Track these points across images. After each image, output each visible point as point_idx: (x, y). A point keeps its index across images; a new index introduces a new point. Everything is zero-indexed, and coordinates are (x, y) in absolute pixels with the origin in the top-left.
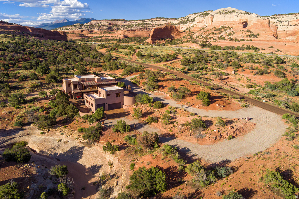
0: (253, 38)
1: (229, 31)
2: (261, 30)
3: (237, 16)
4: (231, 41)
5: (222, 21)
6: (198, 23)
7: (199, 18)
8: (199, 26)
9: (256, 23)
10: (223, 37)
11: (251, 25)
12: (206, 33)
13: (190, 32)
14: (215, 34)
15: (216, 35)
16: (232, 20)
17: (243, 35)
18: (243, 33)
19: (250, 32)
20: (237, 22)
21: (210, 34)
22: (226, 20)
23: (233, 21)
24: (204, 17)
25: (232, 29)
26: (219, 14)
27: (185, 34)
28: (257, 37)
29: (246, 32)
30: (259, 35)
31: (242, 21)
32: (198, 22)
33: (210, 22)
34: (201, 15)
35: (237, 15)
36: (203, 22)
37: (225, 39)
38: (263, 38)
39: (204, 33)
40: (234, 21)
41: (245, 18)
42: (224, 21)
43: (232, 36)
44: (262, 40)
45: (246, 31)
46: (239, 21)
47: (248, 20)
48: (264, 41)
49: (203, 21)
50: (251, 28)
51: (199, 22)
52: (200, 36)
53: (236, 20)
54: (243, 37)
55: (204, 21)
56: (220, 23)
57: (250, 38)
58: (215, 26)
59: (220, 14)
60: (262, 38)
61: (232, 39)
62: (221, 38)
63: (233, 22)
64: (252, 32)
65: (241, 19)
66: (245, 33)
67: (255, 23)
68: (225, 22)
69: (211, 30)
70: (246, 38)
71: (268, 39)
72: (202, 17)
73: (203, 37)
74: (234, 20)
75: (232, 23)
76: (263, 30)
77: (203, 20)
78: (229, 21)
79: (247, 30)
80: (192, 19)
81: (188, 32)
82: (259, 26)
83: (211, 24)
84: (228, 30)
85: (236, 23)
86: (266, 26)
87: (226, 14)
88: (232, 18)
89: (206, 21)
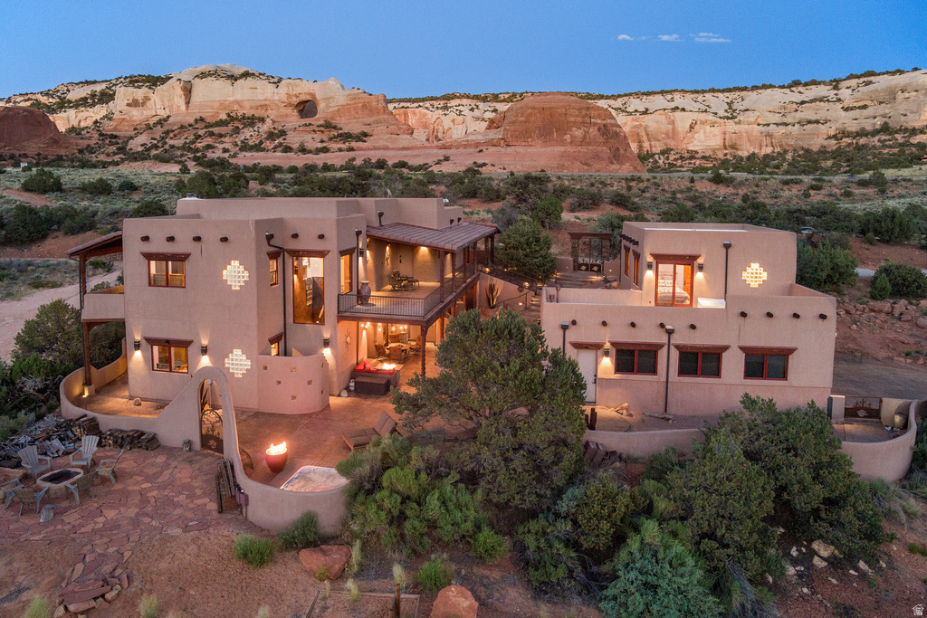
0: (354, 144)
1: (265, 128)
2: (368, 122)
3: (275, 85)
4: (288, 154)
5: (223, 99)
6: (128, 105)
7: (131, 89)
8: (133, 116)
9: (349, 104)
10: (251, 143)
11: (331, 110)
12: (179, 133)
13: (101, 135)
14: (221, 136)
15: (222, 139)
16: (261, 97)
17: (318, 136)
18: (314, 131)
19: (335, 128)
20: (278, 103)
21: (198, 137)
22: (239, 97)
23: (265, 100)
24: (150, 88)
25: (268, 121)
26: (210, 78)
27: (86, 142)
28: (365, 141)
29: (322, 129)
30: (365, 135)
31: (295, 101)
32: (130, 101)
33: (181, 102)
34: (137, 81)
35: (274, 83)
36: (148, 103)
37: (263, 150)
38: (385, 143)
39: (175, 136)
40: (269, 98)
41: (306, 91)
42: (231, 99)
43: (285, 139)
44: (387, 148)
45: (321, 126)
46: (285, 99)
47: (318, 97)
48: (393, 149)
49: (149, 99)
50: (332, 118)
51: (134, 104)
52: (160, 145)
53: (276, 98)
54: (322, 141)
55: (152, 101)
56: (217, 105)
57: (347, 144)
58: (203, 116)
59: (213, 78)
60: (381, 143)
61: (288, 149)
62: (245, 147)
63: (267, 103)
64: (341, 129)
65: (291, 93)
66: (322, 132)
67: (344, 103)
68: (237, 102)
69: (190, 125)
70: (334, 146)
71: (406, 144)
72: (145, 89)
73: (172, 147)
74: (269, 95)
75: (262, 106)
76: (377, 122)
77: (147, 99)
78: (253, 100)
79: (322, 122)
80: (85, 99)
81: (97, 136)
82: (357, 113)
83: (187, 109)
84: (260, 125)
85: (277, 105)
86: (382, 111)
87: (236, 80)
88: (259, 91)
89: (163, 101)
